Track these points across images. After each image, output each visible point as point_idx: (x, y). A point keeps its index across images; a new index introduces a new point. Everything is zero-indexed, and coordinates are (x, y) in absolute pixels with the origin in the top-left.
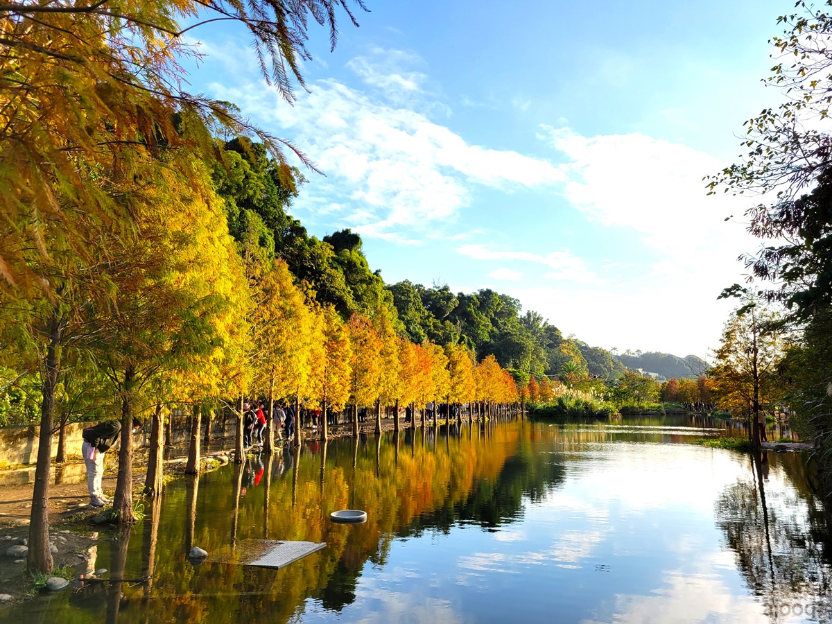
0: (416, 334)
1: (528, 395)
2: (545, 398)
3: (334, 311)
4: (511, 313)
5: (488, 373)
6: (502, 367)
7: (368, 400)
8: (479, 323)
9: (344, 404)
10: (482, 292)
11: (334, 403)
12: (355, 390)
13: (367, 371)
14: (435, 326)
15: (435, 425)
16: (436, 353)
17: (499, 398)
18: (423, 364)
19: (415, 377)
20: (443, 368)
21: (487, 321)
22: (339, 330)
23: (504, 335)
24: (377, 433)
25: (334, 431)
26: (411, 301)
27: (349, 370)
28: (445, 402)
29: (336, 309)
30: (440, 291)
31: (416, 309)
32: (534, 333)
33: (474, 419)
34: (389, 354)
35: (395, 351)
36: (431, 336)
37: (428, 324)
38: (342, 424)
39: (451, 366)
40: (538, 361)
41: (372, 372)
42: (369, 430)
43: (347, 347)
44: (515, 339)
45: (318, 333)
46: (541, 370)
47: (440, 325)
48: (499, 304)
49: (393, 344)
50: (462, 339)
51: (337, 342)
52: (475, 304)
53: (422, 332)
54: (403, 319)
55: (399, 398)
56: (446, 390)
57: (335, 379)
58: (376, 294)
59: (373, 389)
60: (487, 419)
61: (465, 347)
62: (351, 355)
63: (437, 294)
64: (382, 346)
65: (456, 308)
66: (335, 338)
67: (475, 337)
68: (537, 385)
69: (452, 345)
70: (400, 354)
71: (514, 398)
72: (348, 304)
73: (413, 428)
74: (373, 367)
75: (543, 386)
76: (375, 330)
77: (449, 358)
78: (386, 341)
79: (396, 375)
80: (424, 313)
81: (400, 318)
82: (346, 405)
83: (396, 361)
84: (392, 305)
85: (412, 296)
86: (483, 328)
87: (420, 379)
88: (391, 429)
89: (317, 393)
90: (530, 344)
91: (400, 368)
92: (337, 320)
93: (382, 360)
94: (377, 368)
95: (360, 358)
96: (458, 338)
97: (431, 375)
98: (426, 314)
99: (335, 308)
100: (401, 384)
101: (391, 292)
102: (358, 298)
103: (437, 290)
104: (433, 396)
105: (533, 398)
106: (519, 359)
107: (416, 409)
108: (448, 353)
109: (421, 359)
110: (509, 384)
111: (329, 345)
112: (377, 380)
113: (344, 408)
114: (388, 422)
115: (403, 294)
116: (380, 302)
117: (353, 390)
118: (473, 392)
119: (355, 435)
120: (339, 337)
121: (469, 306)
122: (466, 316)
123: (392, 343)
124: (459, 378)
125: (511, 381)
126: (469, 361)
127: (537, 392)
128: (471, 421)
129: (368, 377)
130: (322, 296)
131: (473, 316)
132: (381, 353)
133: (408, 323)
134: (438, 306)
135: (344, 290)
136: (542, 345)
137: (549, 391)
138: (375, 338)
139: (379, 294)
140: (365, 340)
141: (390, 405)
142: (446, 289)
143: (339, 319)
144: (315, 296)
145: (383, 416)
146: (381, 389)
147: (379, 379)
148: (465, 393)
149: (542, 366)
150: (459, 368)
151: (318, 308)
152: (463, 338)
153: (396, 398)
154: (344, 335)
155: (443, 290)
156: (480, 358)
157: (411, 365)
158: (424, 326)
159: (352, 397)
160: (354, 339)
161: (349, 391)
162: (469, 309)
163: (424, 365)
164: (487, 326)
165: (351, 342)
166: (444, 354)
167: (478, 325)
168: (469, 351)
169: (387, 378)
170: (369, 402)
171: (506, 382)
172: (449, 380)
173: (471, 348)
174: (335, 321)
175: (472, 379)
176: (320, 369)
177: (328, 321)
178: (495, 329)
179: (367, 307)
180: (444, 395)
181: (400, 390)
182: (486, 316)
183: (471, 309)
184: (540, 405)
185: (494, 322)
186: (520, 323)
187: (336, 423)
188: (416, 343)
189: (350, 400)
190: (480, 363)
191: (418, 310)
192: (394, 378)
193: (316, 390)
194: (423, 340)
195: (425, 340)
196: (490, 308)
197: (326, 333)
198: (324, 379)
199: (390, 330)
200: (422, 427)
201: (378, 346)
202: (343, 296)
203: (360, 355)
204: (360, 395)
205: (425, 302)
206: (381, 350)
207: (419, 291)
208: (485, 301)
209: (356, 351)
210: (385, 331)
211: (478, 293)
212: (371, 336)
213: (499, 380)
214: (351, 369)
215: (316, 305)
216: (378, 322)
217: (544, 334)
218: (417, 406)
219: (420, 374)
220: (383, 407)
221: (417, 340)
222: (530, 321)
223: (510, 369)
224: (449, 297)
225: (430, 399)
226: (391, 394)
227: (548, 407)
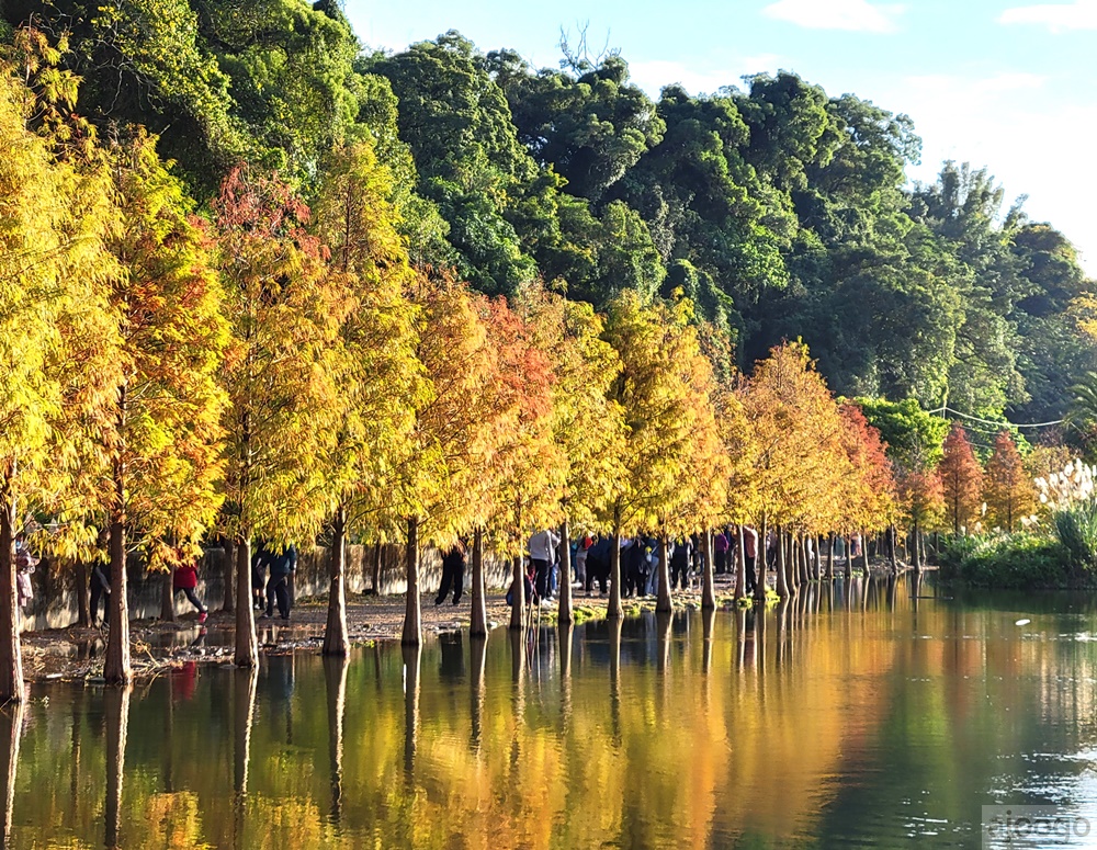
0: (494, 254)
1: (938, 503)
2: (1005, 513)
3: (154, 158)
4: (876, 173)
5: (780, 415)
6: (835, 390)
7: (295, 522)
8: (749, 212)
9: (196, 537)
10: (758, 87)
11: (158, 531)
12: (244, 482)
13: (289, 403)
14: (569, 225)
15: (563, 619)
16: (572, 333)
17: (820, 513)
18: (519, 378)
19: (484, 430)
20: (598, 393)
21: (778, 204)
22: (176, 236)
23: (849, 263)
24: (333, 652)
25: (160, 646)
26: (468, 122)
27: (217, 402)
29: (163, 151)
30: (587, 79)
31: (492, 156)
32: (968, 255)
33: (719, 596)
34: (381, 337)
35: (404, 325)
36: (551, 263)
37: (540, 213)
38: (189, 618)
39: (630, 386)
40: (981, 368)
41: (314, 407)
43: (210, 305)
44: (890, 278)
45: (88, 251)
46: (991, 398)
47: (589, 220)
48: (828, 136)
50: (676, 276)
51: (168, 289)
52: (729, 134)
53: (513, 249)
54: (436, 195)
55: (420, 512)
56: (610, 483)
57: (161, 438)
58: (325, 91)
59: (316, 479)
60: (771, 598)
61: (685, 308)
62: (224, 338)
63: (577, 91)
64: (352, 304)
65: (653, 151)
66: (158, 272)
67: (729, 269)
68: (974, 465)
69: (637, 302)
70: (424, 336)
71: (884, 514)
72: (213, 131)
73: (477, 633)
74: (314, 389)
75: (999, 469)
76: (323, 239)
77: (623, 354)
78: (369, 285)
79: (410, 422)
80: (521, 168)
81: (424, 190)
82: (209, 541)
83: (410, 367)
84: (390, 136)
85: (473, 98)
86: (761, 231)
87: (502, 439)
88: (389, 635)
89: (86, 492)
90: (951, 300)
91: (426, 393)
92: (166, 196)
93: (350, 363)
94: (331, 394)
95: (259, 351)
96: (661, 273)
97: (548, 420)
98: (531, 175)
99: (159, 148)
100: (431, 456)
101: (386, 84)
102: (250, 107)
103: (574, 75)
104: (555, 506)
105: (957, 514)
106: (906, 358)
107: (487, 557)
108: (618, 335)
109: (509, 356)
110: (862, 458)
111: (133, 299)
112: (332, 441)
113: (198, 551)
114: (377, 610)
115: (436, 92)
116: (339, 128)
117: (235, 480)
118: (720, 489)
119: (244, 662)
120: (176, 263)
121: (708, 143)
122: (697, 184)
123: (393, 293)
124: (662, 433)
125: (869, 447)
126: (704, 369)
127: (973, 491)
128: (707, 605)
129: (296, 427)
130: (103, 98)
131: (719, 183)
132: (348, 333)
133: (456, 211)
134: (581, 140)
135: (193, 74)
136: (998, 303)
137: (1021, 487)
138: (321, 269)
139: (338, 89)
140: (283, 280)
141: (384, 540)
142: (612, 70)
143: (176, 192)
144: (73, 96)
145: (357, 584)
146: (348, 479)
147: (341, 439)
148: (686, 495)
149: (996, 385)
150: (661, 394)
151: (89, 145)
152: (683, 272)
153: (407, 512)
154: (198, 258)
155: (603, 74)
156: (750, 356)
157: (471, 381)
158: (522, 222)
159: (229, 510)
160: (237, 275)
161: (219, 487)
162: (706, 155)
163: (523, 383)
164: (777, 224)
165: (226, 285)
166: (603, 337)
167: (744, 219)
168: (705, 325)
169: (373, 433)
170: (301, 527)
171: (852, 452)
172: (623, 442)
173: (711, 315)
174: (158, 201)
175: (713, 441)
176: (98, 398)
177: (130, 198)
178: (811, 239)
179: (287, 145)
180: (600, 504)
181: (424, 481)
182: (776, 183)
183: (716, 155)
184: (984, 542)
185: (807, 210)
186: (913, 213)
187: (167, 613)
188: (491, 295)
189: (221, 521)
190: (748, 370)
191: (500, 158)
192: (401, 433)
193: (86, 480)
194: (518, 280)
195: (528, 281)
196: (791, 152)
197: (115, 246)
198: (114, 436)
199: (386, 238)
200: (515, 627)
201: (335, 305)
202: (189, 99)
203: (262, 338)
204: (263, 499)
205: (527, 124)
206: (349, 322)
207: (503, 79)
208: (771, 121)
209: (245, 327)
210: (366, 245)
211: (745, 90)
212: (307, 264)
213: (824, 443)
214: (225, 398)
215: (79, 135)
216: (336, 206)
217: (1009, 257)
218: (493, 545)
219: (504, 418)
220: (357, 551)
221: (494, 283)
222: (953, 206)
223: (869, 400)
224: (628, 105)
225: (547, 516)
226: (387, 496)
227: (1016, 552)
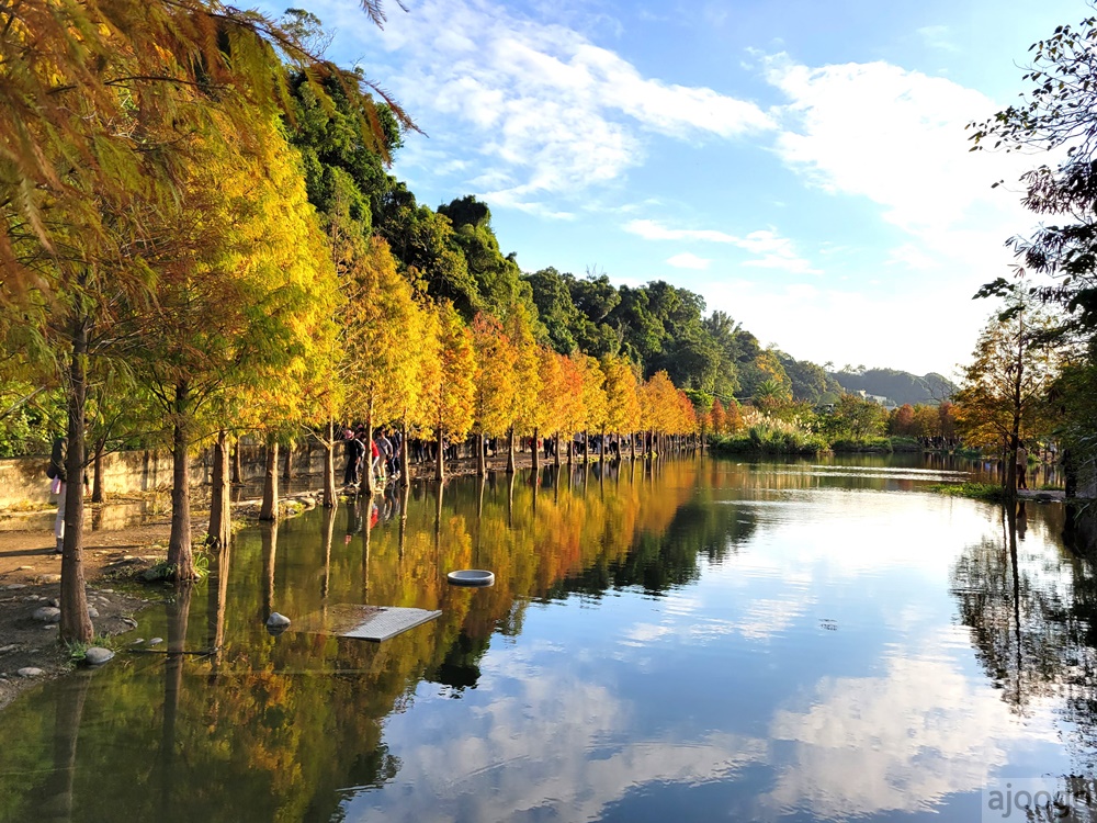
0: (563, 340)
1: (710, 424)
2: (733, 428)
3: (452, 308)
4: (691, 314)
5: (658, 395)
6: (677, 386)
7: (498, 428)
8: (648, 327)
9: (465, 433)
10: (652, 285)
11: (453, 431)
12: (481, 416)
13: (496, 390)
14: (589, 331)
15: (585, 461)
16: (589, 367)
17: (671, 428)
18: (571, 382)
19: (560, 399)
20: (598, 388)
21: (659, 325)
22: (459, 334)
23: (681, 344)
24: (509, 471)
25: (453, 468)
26: (556, 297)
27: (473, 388)
28: (600, 432)
29: (455, 307)
30: (595, 283)
31: (563, 308)
32: (721, 342)
33: (637, 455)
34: (526, 368)
35: (534, 364)
36: (583, 344)
37: (579, 327)
38: (462, 459)
39: (608, 384)
40: (725, 379)
41: (504, 391)
42: (500, 467)
43: (470, 357)
44: (695, 349)
45: (431, 339)
46: (728, 390)
47: (595, 329)
48: (675, 302)
49: (531, 354)
50: (624, 348)
51: (457, 352)
52: (642, 301)
53: (570, 339)
54: (545, 321)
55: (539, 426)
56: (601, 417)
57: (454, 401)
58: (509, 286)
59: (505, 415)
60: (654, 455)
61: (627, 359)
62: (475, 369)
63: (592, 287)
64: (517, 357)
65: (617, 307)
66: (453, 346)
67: (642, 346)
68: (722, 412)
69: (611, 357)
70: (540, 368)
71: (692, 428)
72: (472, 300)
73: (557, 466)
74: (504, 385)
75: (730, 413)
76: (508, 336)
77: (606, 374)
78: (522, 351)
79: (535, 396)
80: (573, 312)
81: (541, 319)
82: (469, 435)
83: (536, 378)
84: (530, 301)
85: (558, 289)
86: (653, 334)
87: (566, 402)
88: (528, 466)
89: (429, 418)
90: (715, 357)
91: (541, 387)
92: (457, 321)
93: (516, 377)
94: (510, 387)
95: (487, 373)
96: (619, 347)
97: (581, 396)
98: (577, 314)
99: (454, 305)
100: (542, 408)
101: (529, 284)
102: (485, 292)
103: (591, 281)
104: (583, 424)
105: (716, 428)
106: (700, 376)
107: (560, 440)
108: (604, 368)
109: (568, 375)
110: (685, 409)
111: (445, 355)
112: (510, 402)
113: (466, 438)
114: (524, 458)
115: (546, 287)
116: (514, 297)
117: (478, 414)
118: (637, 419)
119: (480, 474)
120: (459, 344)
121: (635, 304)
122: (630, 317)
124: (618, 400)
125: (688, 405)
126: (633, 379)
127: (722, 420)
128: (633, 457)
129: (498, 397)
130: (437, 289)
131: (639, 317)
132: (515, 367)
133: (551, 326)
134: (593, 303)
135: (466, 281)
136: (731, 358)
137: (738, 419)
138: (507, 346)
139: (513, 286)
140: (494, 349)
141: (527, 435)
142: (604, 279)
143: (460, 320)
144: (426, 289)
145: (517, 449)
146: (515, 415)
147: (513, 401)
148: (626, 421)
149: (730, 385)
150: (618, 388)
151: (431, 304)
152: (626, 347)
153: (534, 426)
154: (465, 342)
155: (600, 281)
156: (648, 375)
157: (556, 383)
158: (573, 330)
159: (476, 424)
160: (479, 348)
161: (473, 417)
162: (634, 308)
163: (573, 383)
164: (658, 331)
165: (476, 351)
166: (600, 369)
167: (647, 329)
168: (633, 364)
169: (524, 400)
170: (500, 431)
171: (682, 407)
172: (606, 403)
173: (636, 361)
174: (454, 323)
175: (635, 403)
176: (434, 387)
177: (445, 322)
178: (669, 336)
179: (496, 304)
180: (598, 423)
181: (540, 415)
182: (658, 318)
183: (637, 308)
184: (725, 437)
185: (668, 326)
186: (703, 328)
187: (456, 458)
188: (563, 354)
189: (473, 428)
190: (648, 381)
191: (565, 309)
192: (532, 400)
193: (429, 414)
194: (571, 350)
195: (575, 349)
196: (663, 307)
197: (442, 339)
198: (439, 400)
199: (528, 336)
200: (569, 464)
201: (511, 357)
202: (465, 289)
203: (487, 368)
204: (487, 421)
205: (575, 298)
206: (516, 363)
207: (567, 283)
208: (656, 297)
209: (482, 364)
210: (521, 338)
211: (648, 286)
212: (502, 344)
213: (673, 404)
214: (475, 387)
215: (428, 301)
216: (512, 325)
217: (735, 343)
218: (562, 437)
219: (566, 395)
220: (518, 438)
221: (564, 350)
222: (716, 325)
223: (687, 390)
224: (608, 292)
225: (580, 427)
226: (528, 420)
227: (736, 441)
